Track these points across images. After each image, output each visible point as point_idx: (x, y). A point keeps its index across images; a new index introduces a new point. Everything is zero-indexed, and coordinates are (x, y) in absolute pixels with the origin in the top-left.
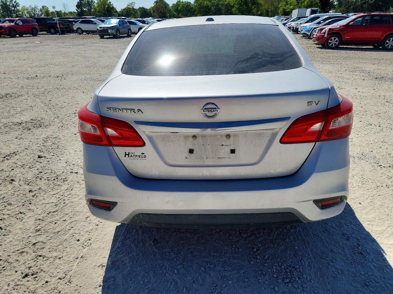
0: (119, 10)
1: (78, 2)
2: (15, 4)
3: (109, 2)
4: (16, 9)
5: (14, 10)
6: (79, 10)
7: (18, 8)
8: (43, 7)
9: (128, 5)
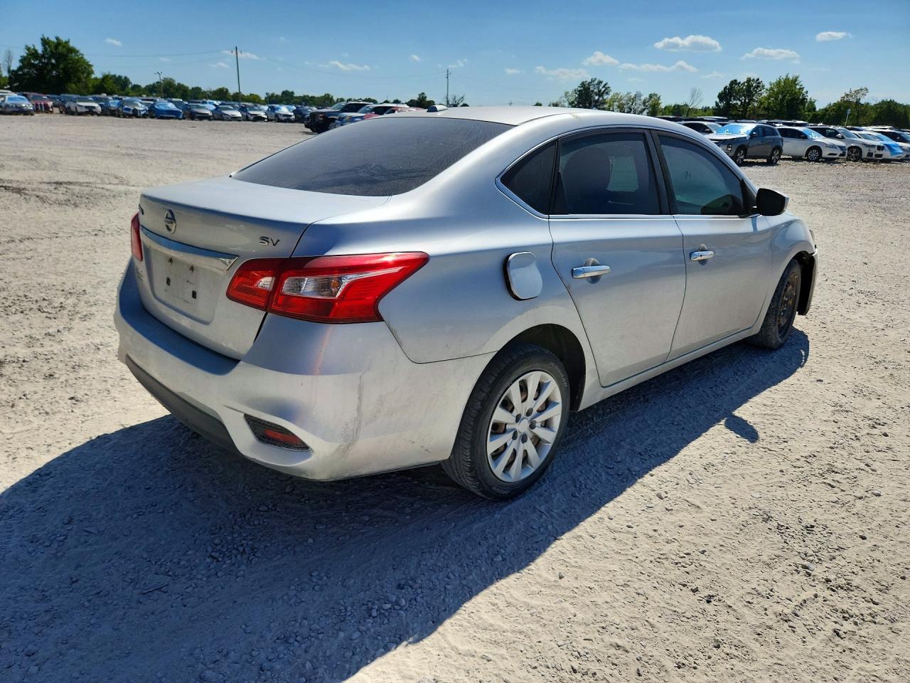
0: (820, 106)
1: (725, 88)
2: (603, 89)
3: (798, 87)
4: (601, 99)
5: (597, 101)
6: (721, 105)
7: (605, 97)
8: (651, 96)
9: (847, 95)
